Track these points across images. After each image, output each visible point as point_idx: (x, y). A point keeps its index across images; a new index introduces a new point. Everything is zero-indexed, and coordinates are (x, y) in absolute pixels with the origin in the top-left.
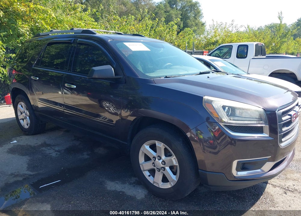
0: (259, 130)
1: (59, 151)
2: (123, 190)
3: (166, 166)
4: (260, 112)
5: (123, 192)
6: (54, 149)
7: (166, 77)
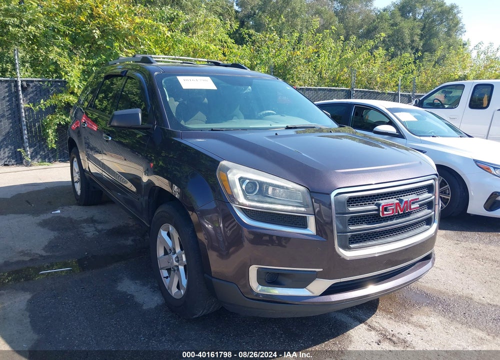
0: (300, 222)
1: (99, 231)
2: (136, 294)
3: (180, 265)
4: (303, 191)
5: (132, 296)
6: (95, 227)
7: (212, 130)
